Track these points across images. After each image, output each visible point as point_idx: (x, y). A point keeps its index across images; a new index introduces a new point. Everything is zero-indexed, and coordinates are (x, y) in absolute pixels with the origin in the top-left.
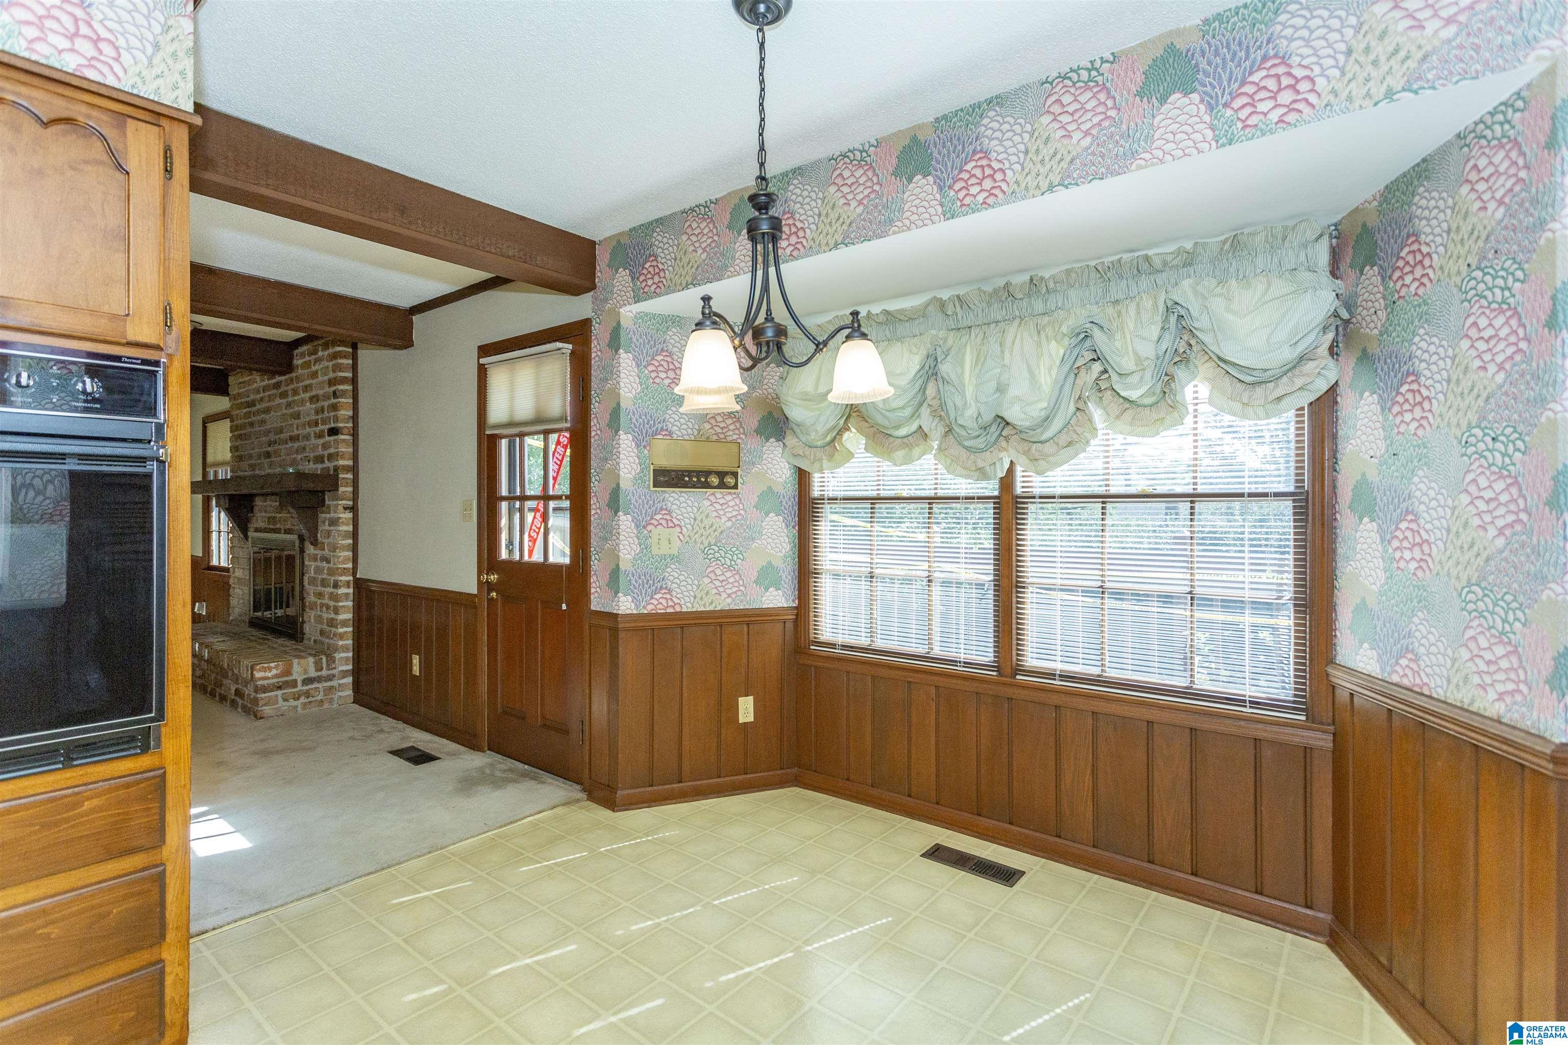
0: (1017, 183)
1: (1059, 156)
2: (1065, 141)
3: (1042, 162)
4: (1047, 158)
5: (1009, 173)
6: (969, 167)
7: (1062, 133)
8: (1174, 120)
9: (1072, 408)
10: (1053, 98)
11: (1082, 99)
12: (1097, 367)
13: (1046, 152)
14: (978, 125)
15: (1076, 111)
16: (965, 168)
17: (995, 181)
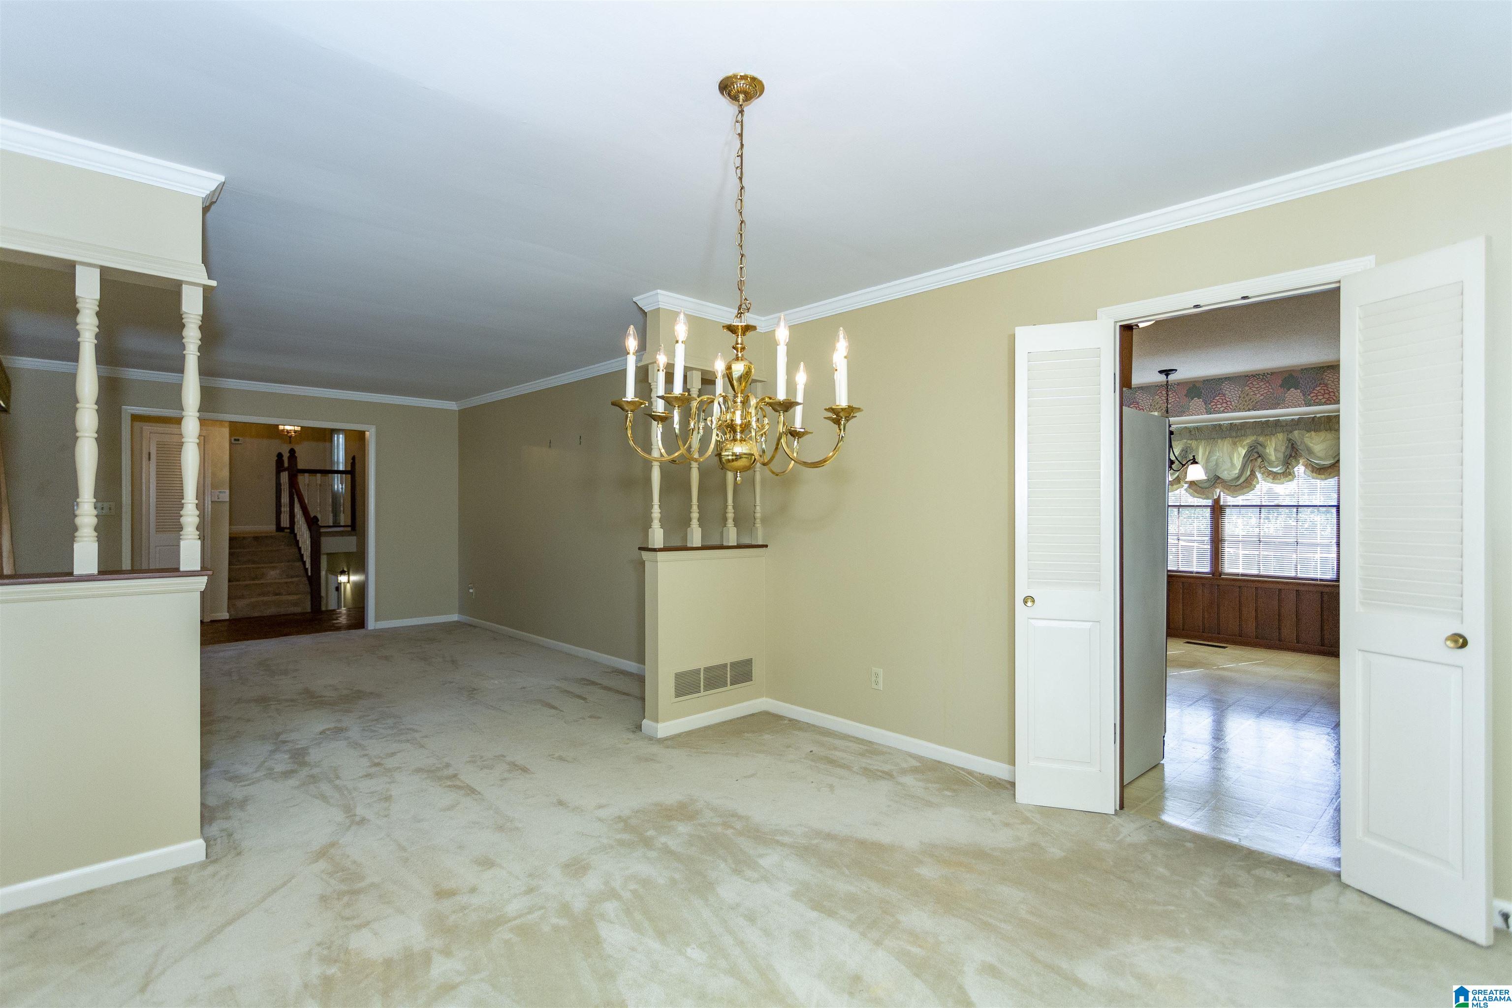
0: (1236, 406)
1: (1252, 400)
2: (1254, 396)
3: (1246, 401)
4: (1247, 400)
5: (1233, 403)
6: (1217, 398)
7: (1253, 393)
8: (1292, 396)
9: (1249, 473)
10: (1250, 382)
11: (1261, 384)
12: (1259, 460)
13: (1247, 398)
14: (1221, 385)
15: (1258, 387)
16: (1216, 398)
17: (1227, 404)
